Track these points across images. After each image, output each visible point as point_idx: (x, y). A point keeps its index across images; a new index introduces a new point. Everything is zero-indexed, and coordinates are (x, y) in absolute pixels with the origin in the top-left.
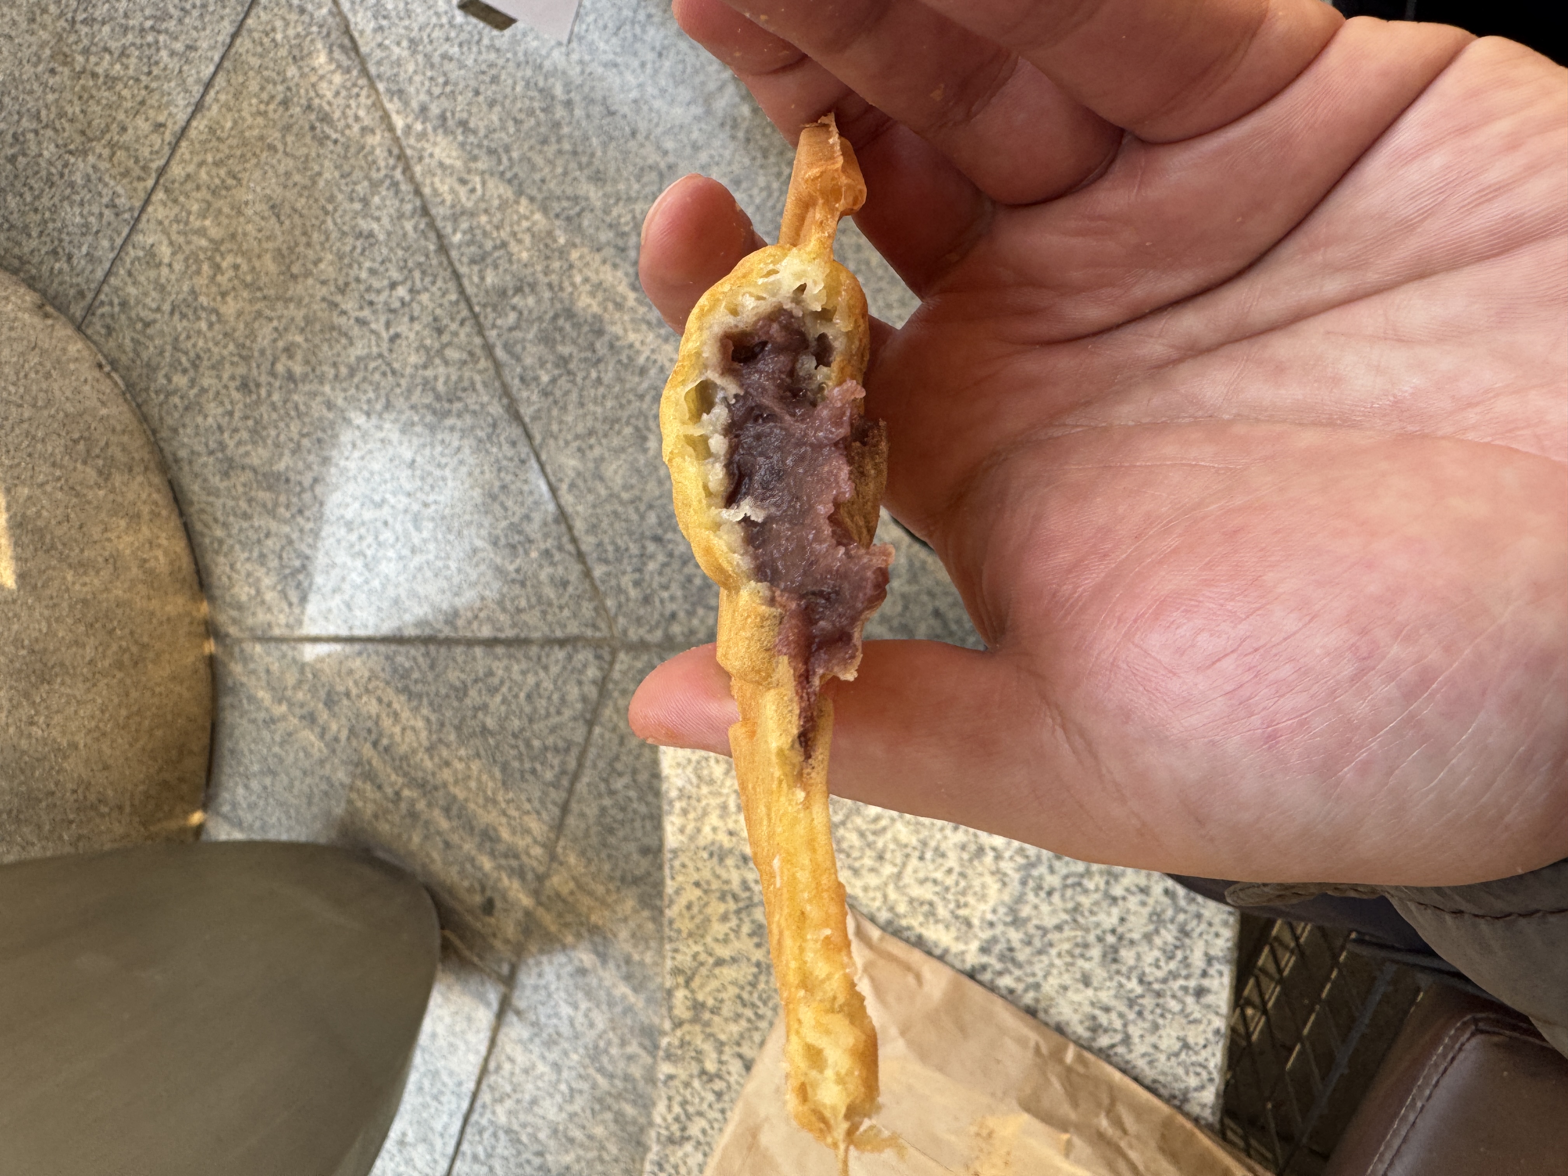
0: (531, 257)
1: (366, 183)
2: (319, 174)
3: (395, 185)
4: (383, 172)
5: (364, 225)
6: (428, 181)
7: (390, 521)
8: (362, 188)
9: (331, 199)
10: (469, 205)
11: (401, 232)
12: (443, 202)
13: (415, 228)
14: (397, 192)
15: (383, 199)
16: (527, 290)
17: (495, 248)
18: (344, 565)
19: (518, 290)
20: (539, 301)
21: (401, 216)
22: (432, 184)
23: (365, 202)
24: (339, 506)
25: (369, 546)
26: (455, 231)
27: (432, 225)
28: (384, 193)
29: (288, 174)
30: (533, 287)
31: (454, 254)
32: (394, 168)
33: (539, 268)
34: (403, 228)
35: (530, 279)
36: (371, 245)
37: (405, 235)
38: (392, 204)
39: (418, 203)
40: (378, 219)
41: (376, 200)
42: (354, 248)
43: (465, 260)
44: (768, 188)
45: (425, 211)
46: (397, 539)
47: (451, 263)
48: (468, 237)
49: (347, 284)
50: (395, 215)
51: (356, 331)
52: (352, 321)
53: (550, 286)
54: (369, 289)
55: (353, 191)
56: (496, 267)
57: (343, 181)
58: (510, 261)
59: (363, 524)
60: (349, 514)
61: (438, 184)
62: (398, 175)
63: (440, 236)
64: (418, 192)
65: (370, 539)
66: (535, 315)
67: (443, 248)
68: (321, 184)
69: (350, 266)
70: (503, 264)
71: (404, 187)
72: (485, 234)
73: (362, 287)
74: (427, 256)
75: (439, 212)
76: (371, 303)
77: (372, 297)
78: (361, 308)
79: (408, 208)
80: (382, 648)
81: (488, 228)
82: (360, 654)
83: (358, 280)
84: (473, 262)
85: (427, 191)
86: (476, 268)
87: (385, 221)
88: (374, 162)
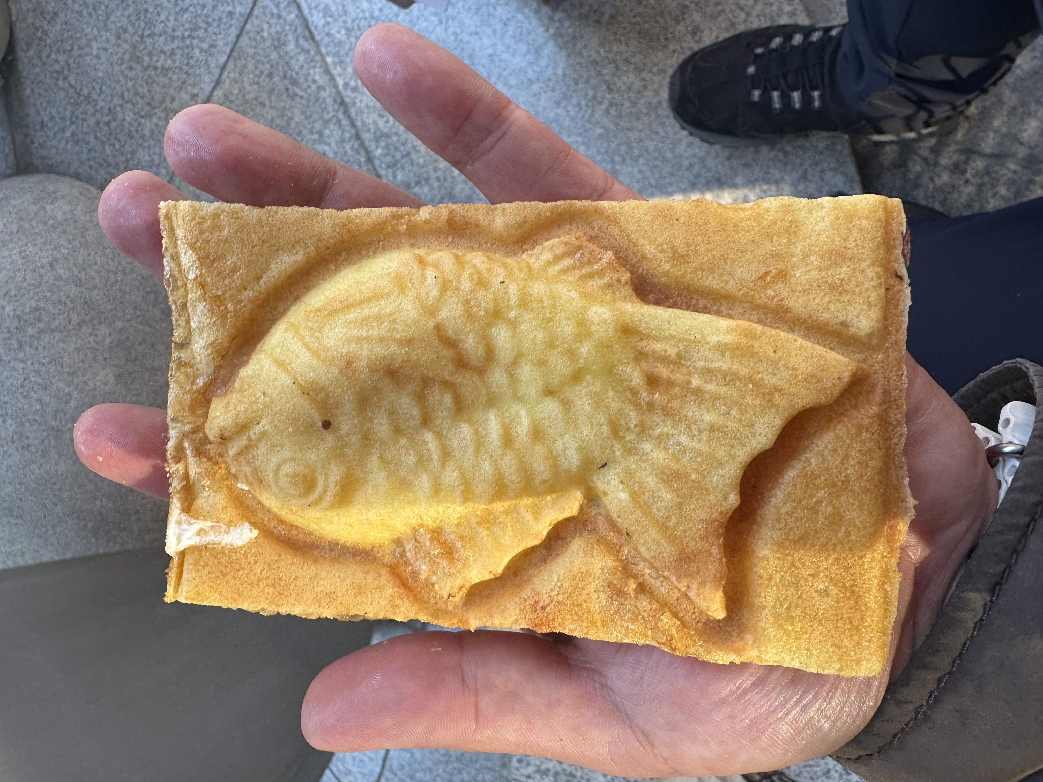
3: (339, 121)
4: (331, 114)
8: (318, 125)
10: (385, 130)
11: (343, 151)
12: (369, 130)
13: (352, 148)
14: (340, 126)
15: (331, 131)
16: (423, 182)
17: (403, 157)
19: (418, 183)
20: (432, 189)
21: (343, 141)
22: (362, 120)
23: (320, 133)
26: (377, 148)
27: (362, 145)
28: (332, 127)
43: (384, 166)
48: (386, 151)
63: (368, 152)
67: (370, 160)
70: (408, 167)
71: (345, 122)
72: (396, 149)
75: (366, 136)
79: (347, 135)
81: (398, 145)
84: (389, 166)
85: (359, 123)
86: (390, 170)
88: (326, 108)
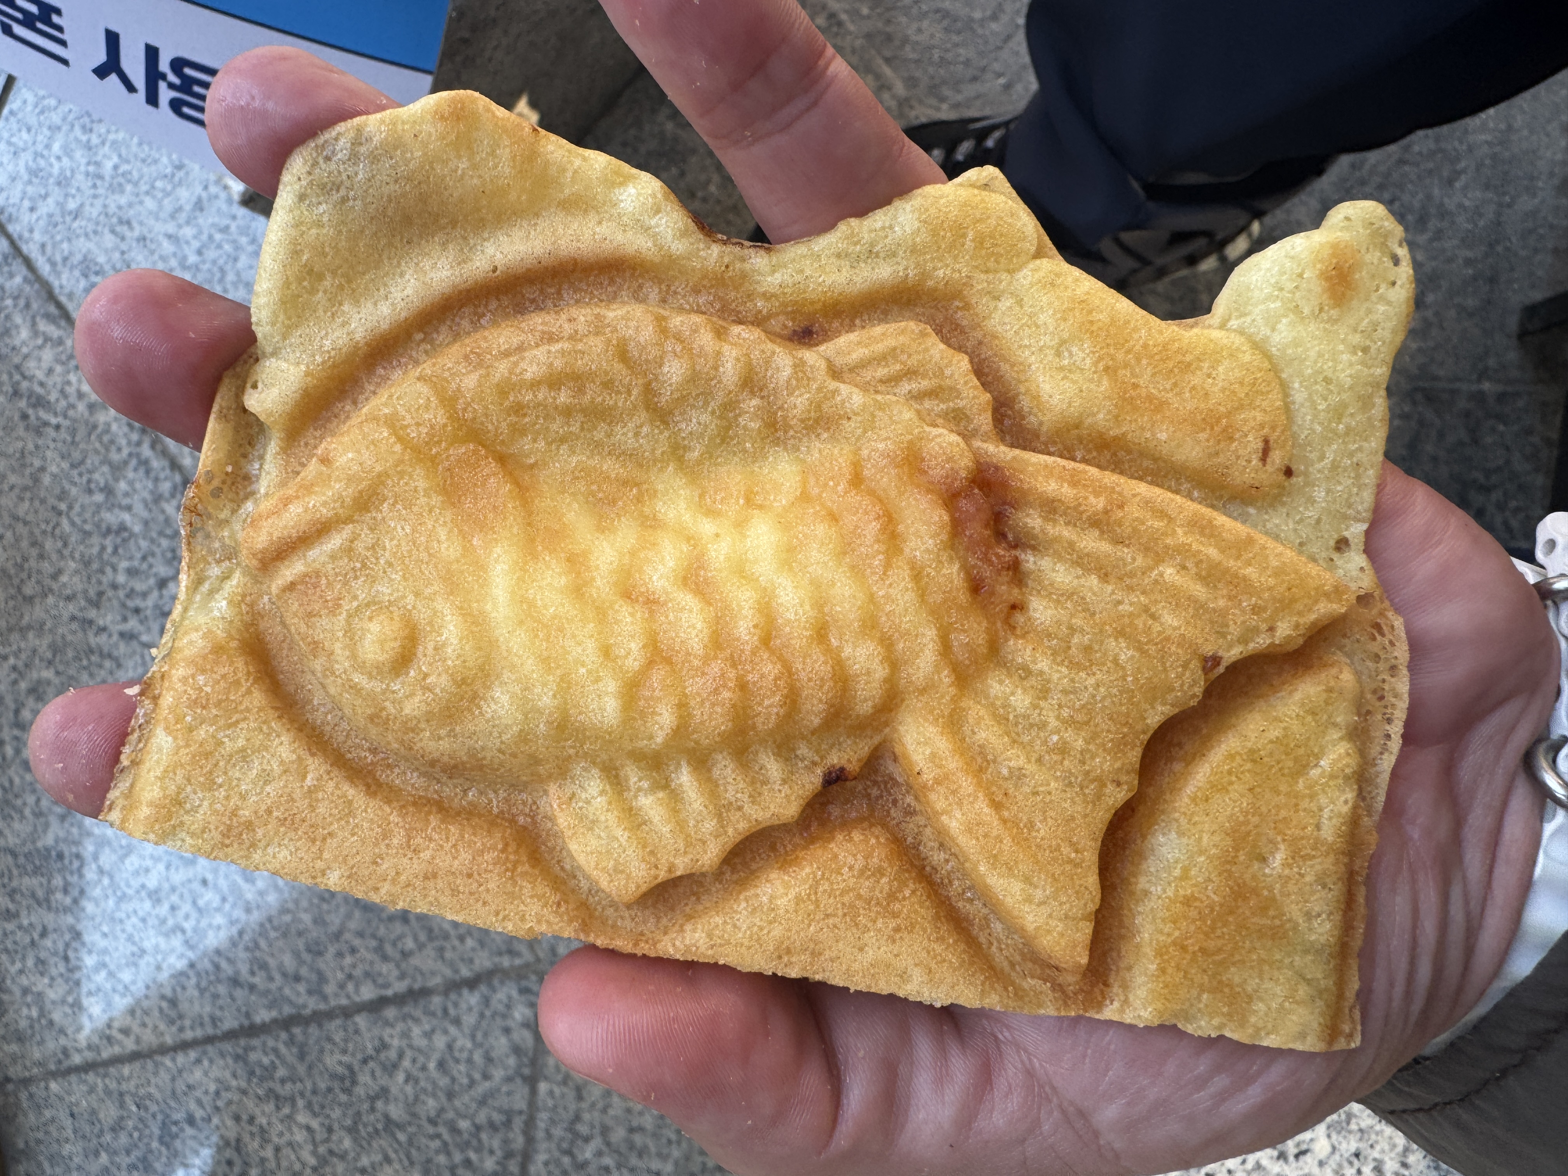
2: (42, 469)
5: (111, 518)
7: (210, 877)
18: (157, 949)
24: (137, 873)
25: (187, 917)
36: (124, 540)
42: (103, 548)
65: (186, 907)
69: (102, 571)
73: (121, 593)
76: (137, 611)
77: (138, 602)
78: (125, 619)
80: (227, 1047)
82: (198, 1061)
83: (115, 586)
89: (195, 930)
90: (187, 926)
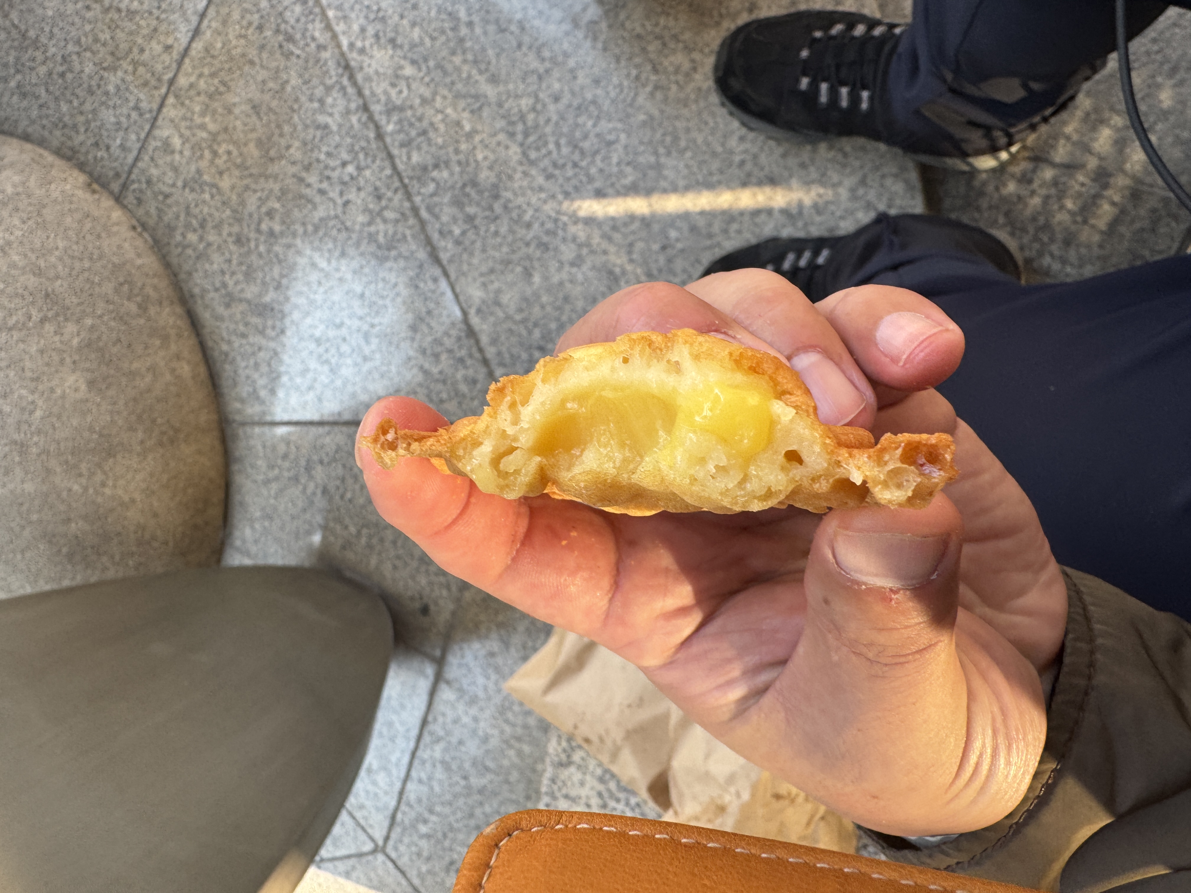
0: (444, 141)
1: (321, 88)
2: (287, 82)
3: (343, 89)
4: (334, 79)
5: (322, 119)
6: (367, 85)
7: (348, 338)
8: (319, 92)
9: (297, 100)
10: (399, 102)
11: (348, 125)
12: (378, 101)
13: (359, 120)
14: (345, 94)
15: (335, 99)
16: (442, 165)
17: (419, 135)
18: (315, 370)
19: (436, 166)
20: (452, 174)
21: (348, 112)
22: (371, 87)
23: (321, 101)
24: (311, 326)
25: (333, 356)
26: (388, 122)
27: (371, 118)
28: (335, 95)
29: (264, 82)
30: (447, 164)
31: (388, 140)
32: (342, 75)
33: (451, 149)
34: (349, 120)
35: (445, 158)
36: (327, 135)
37: (352, 127)
38: (341, 103)
39: (361, 102)
40: (331, 115)
41: (329, 100)
42: (314, 137)
43: (397, 144)
44: (621, 85)
45: (365, 108)
46: (353, 350)
47: (386, 147)
48: (398, 127)
49: (310, 164)
50: (344, 111)
51: (318, 199)
52: (315, 192)
53: (459, 163)
54: (326, 167)
55: (312, 94)
56: (419, 148)
57: (304, 88)
58: (430, 145)
59: (328, 340)
60: (318, 333)
61: (375, 88)
62: (345, 81)
63: (377, 127)
64: (360, 93)
65: (333, 351)
66: (449, 184)
67: (380, 136)
68: (289, 89)
69: (312, 150)
70: (425, 147)
71: (350, 90)
72: (411, 125)
73: (322, 165)
74: (368, 142)
75: (376, 108)
76: (328, 178)
77: (328, 173)
78: (321, 181)
79: (353, 106)
80: (344, 429)
81: (413, 120)
82: (329, 433)
83: (318, 161)
84: (402, 145)
85: (367, 92)
86: (404, 150)
87: (337, 116)
88: (327, 72)
89: (337, 364)
90: (333, 361)
